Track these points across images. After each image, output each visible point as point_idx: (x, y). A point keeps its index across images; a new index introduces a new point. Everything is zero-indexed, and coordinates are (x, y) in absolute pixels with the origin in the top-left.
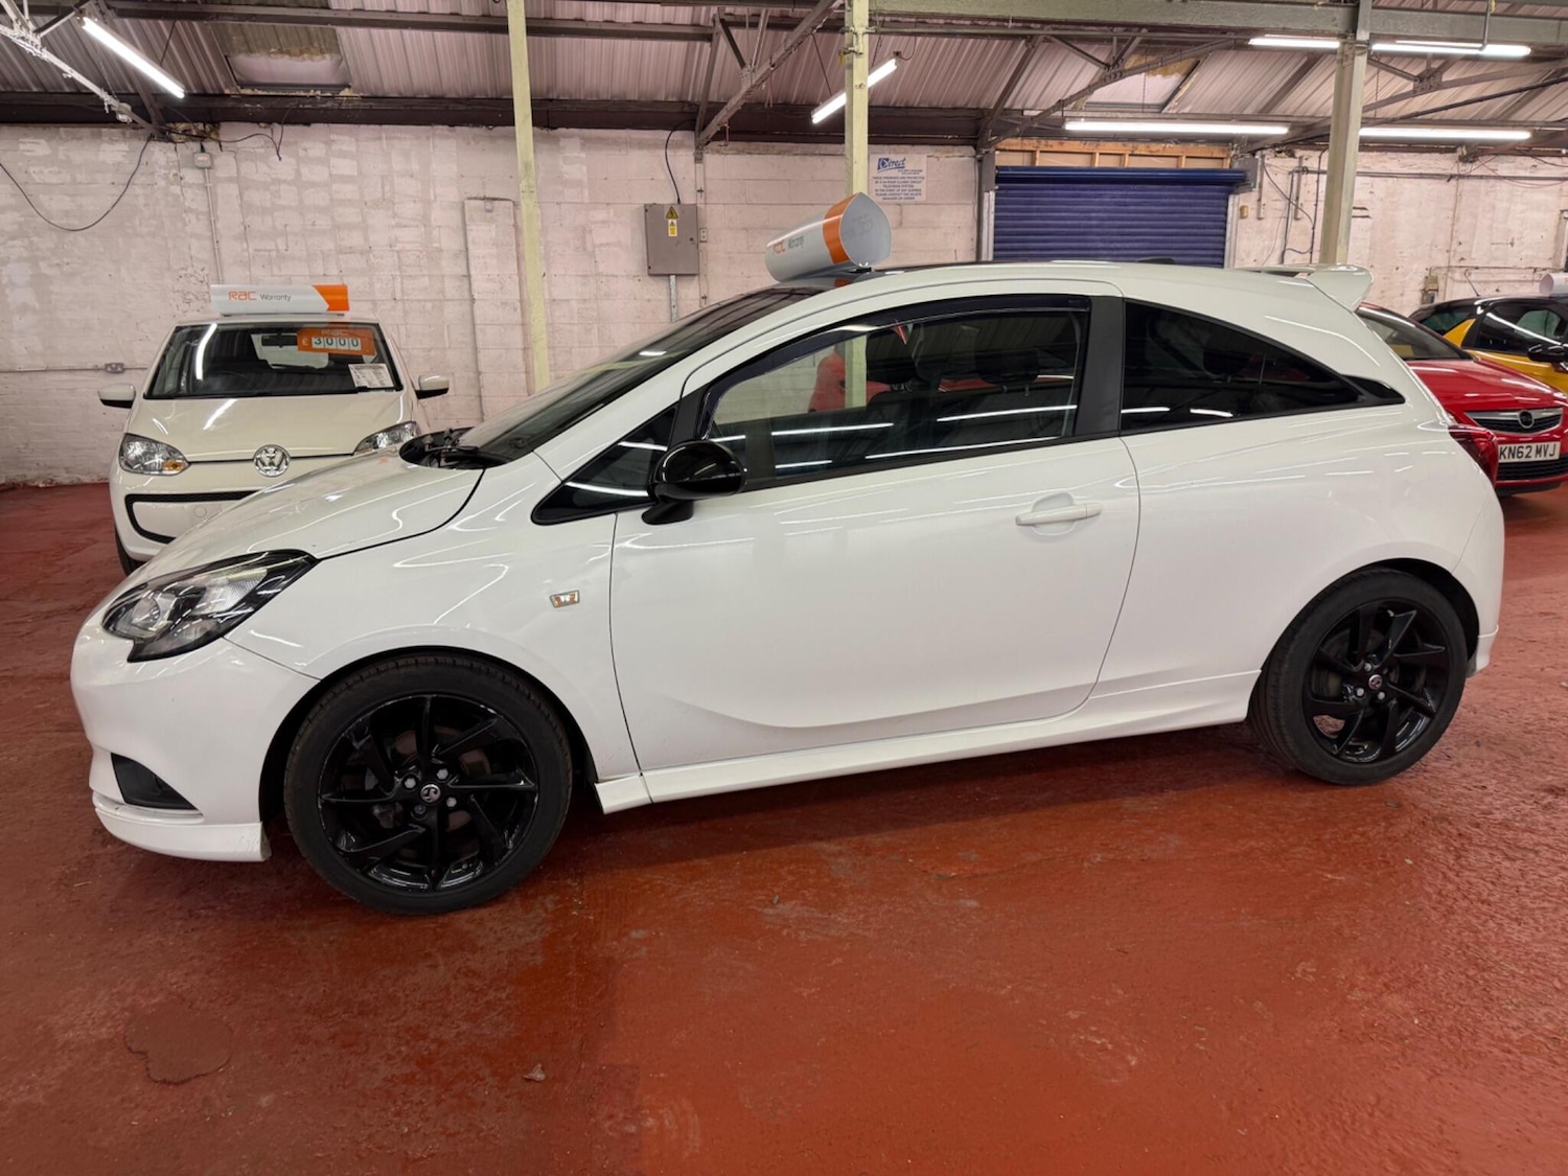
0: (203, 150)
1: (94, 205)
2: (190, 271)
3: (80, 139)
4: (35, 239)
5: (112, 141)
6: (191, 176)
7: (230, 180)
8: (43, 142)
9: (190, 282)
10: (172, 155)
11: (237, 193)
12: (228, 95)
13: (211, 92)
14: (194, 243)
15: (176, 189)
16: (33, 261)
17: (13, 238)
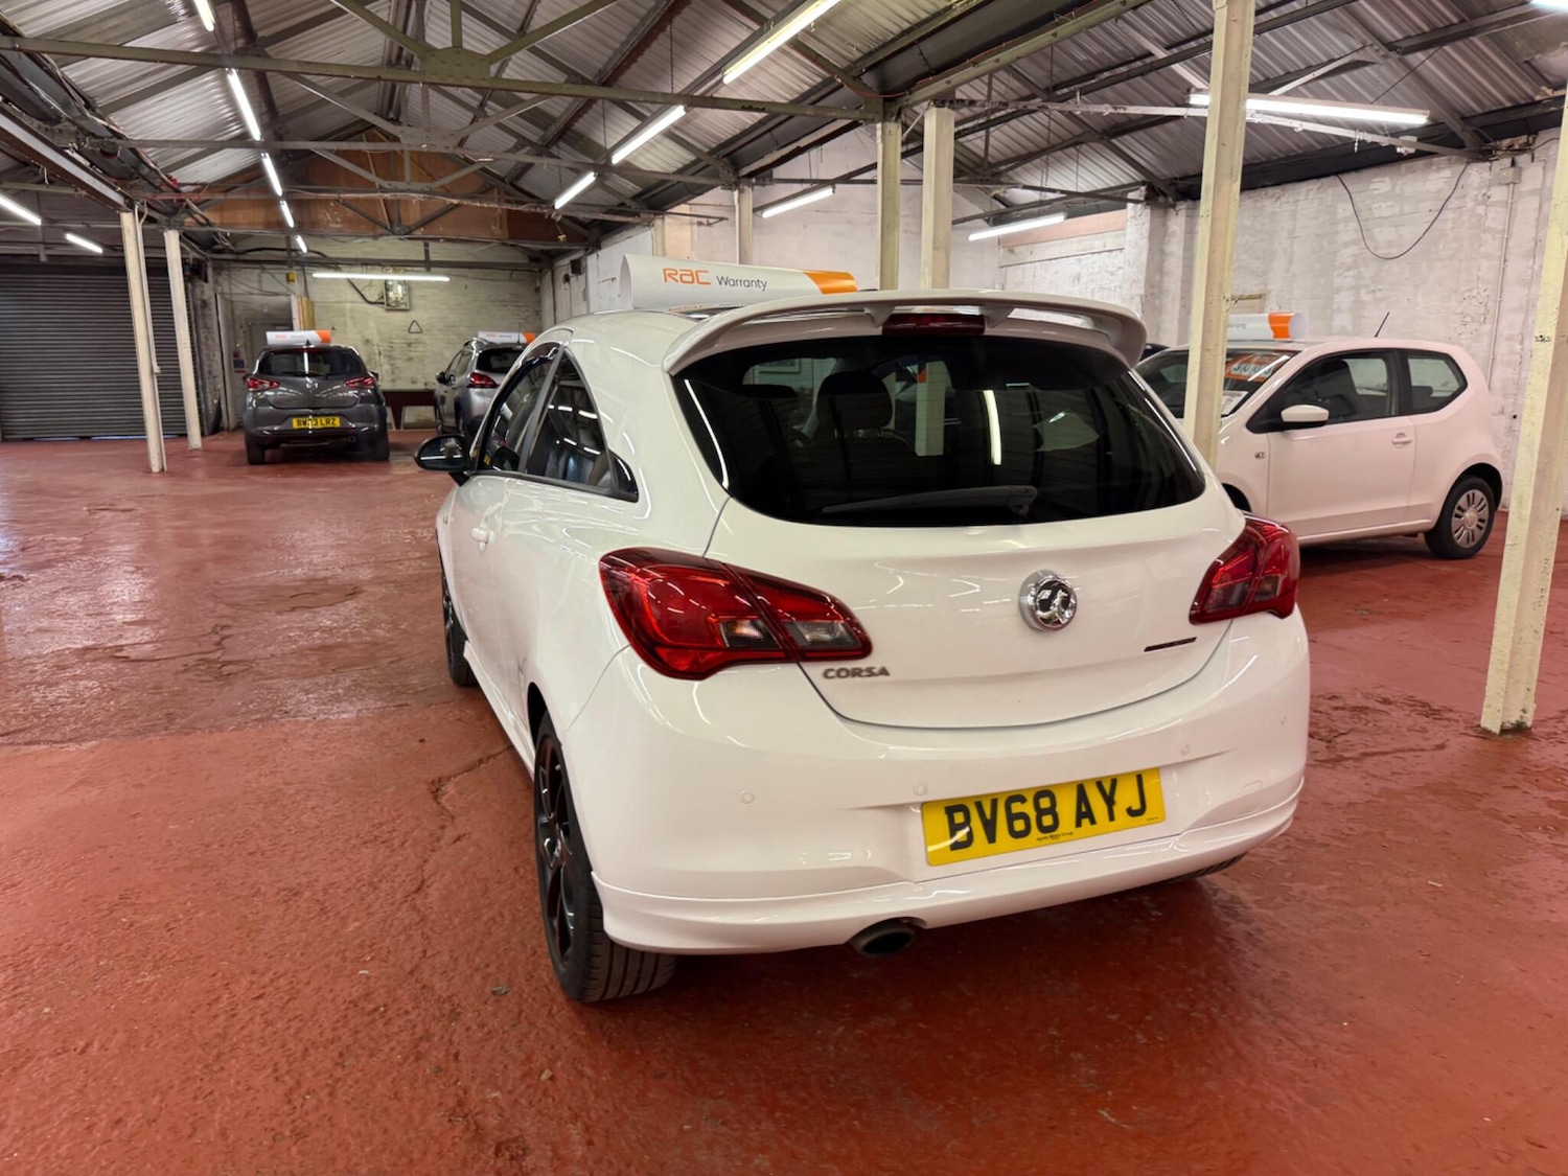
0: (1513, 164)
1: (1410, 233)
2: (1474, 293)
3: (1415, 171)
4: (1363, 269)
5: (1439, 169)
6: (1499, 193)
7: (1533, 192)
8: (1387, 179)
9: (1470, 304)
10: (1486, 175)
11: (1537, 205)
12: (1540, 102)
13: (1523, 102)
14: (1485, 263)
15: (1481, 210)
16: (1356, 289)
17: (1348, 270)
